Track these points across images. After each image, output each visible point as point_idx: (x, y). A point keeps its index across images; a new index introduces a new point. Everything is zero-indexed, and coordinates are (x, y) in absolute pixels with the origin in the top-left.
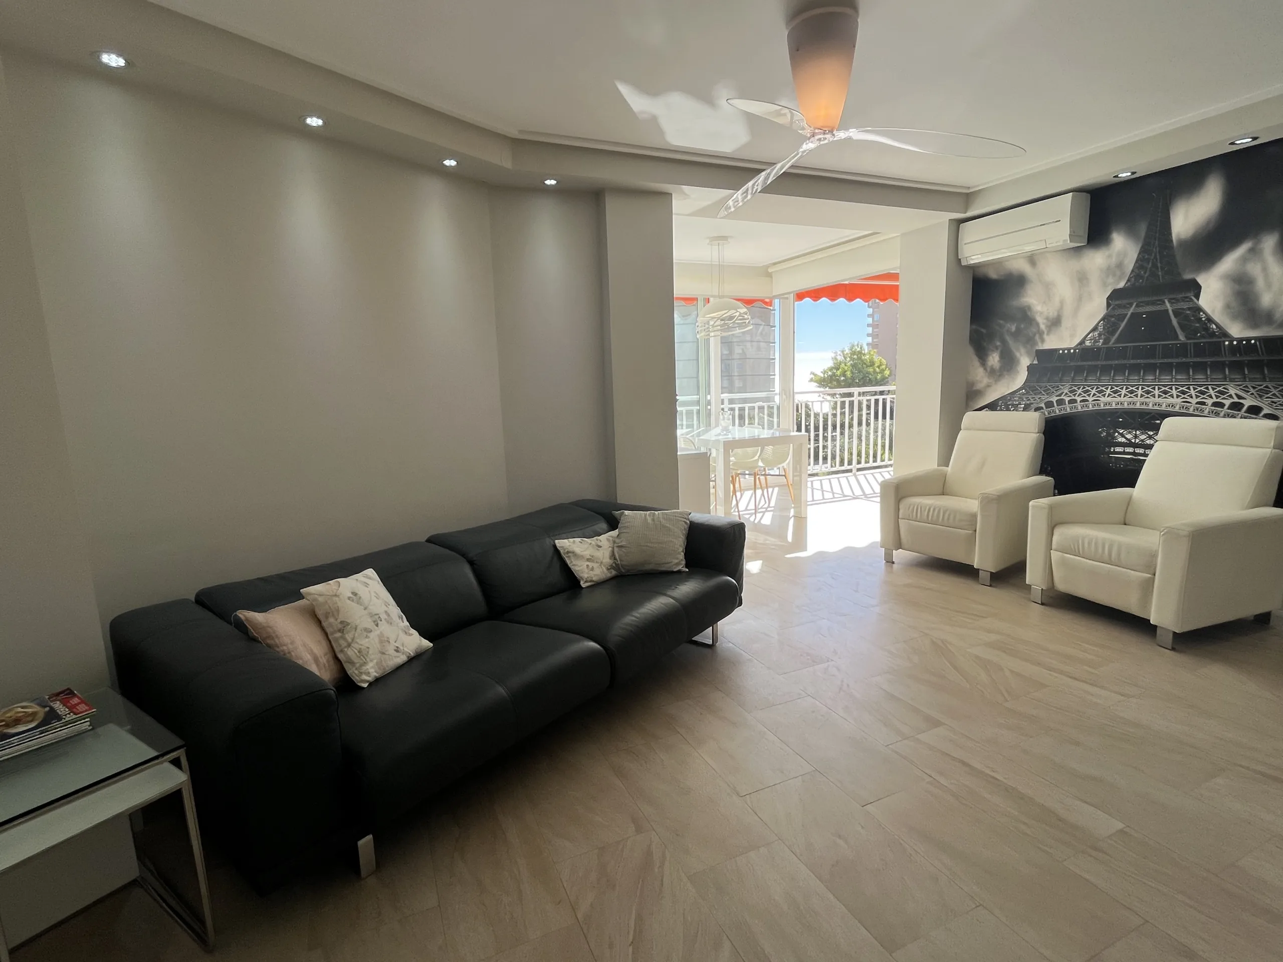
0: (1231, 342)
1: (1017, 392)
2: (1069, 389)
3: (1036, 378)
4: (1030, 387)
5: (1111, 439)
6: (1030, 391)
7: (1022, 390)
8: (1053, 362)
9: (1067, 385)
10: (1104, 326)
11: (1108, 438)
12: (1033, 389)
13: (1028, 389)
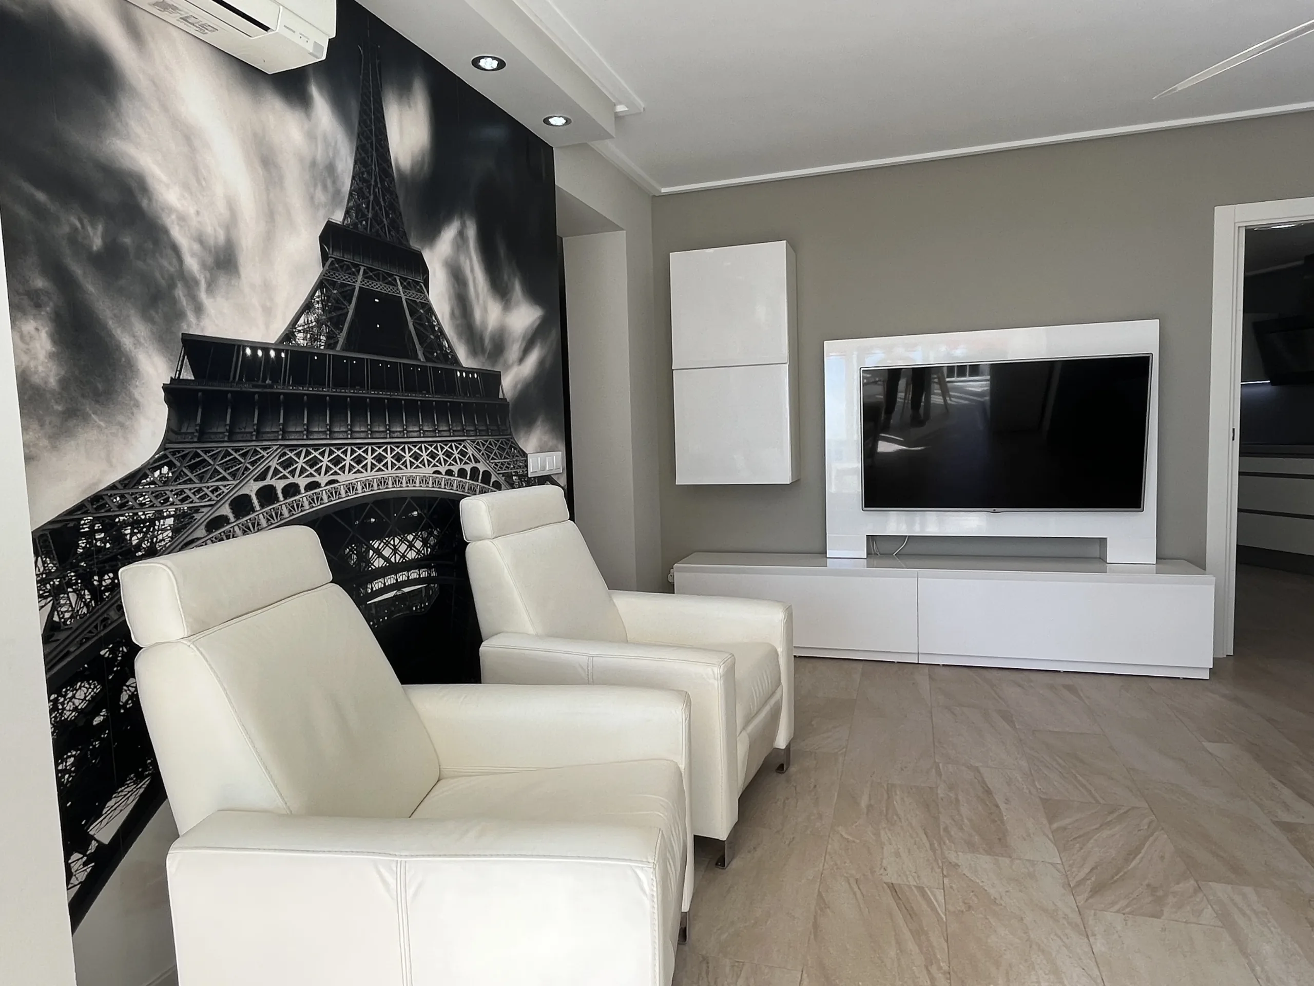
0: (461, 373)
1: (146, 476)
2: (279, 458)
3: (196, 425)
4: (184, 457)
5: (365, 567)
6: (184, 469)
7: (160, 467)
8: (231, 379)
9: (275, 448)
10: (322, 304)
11: (360, 566)
12: (193, 461)
13: (178, 464)
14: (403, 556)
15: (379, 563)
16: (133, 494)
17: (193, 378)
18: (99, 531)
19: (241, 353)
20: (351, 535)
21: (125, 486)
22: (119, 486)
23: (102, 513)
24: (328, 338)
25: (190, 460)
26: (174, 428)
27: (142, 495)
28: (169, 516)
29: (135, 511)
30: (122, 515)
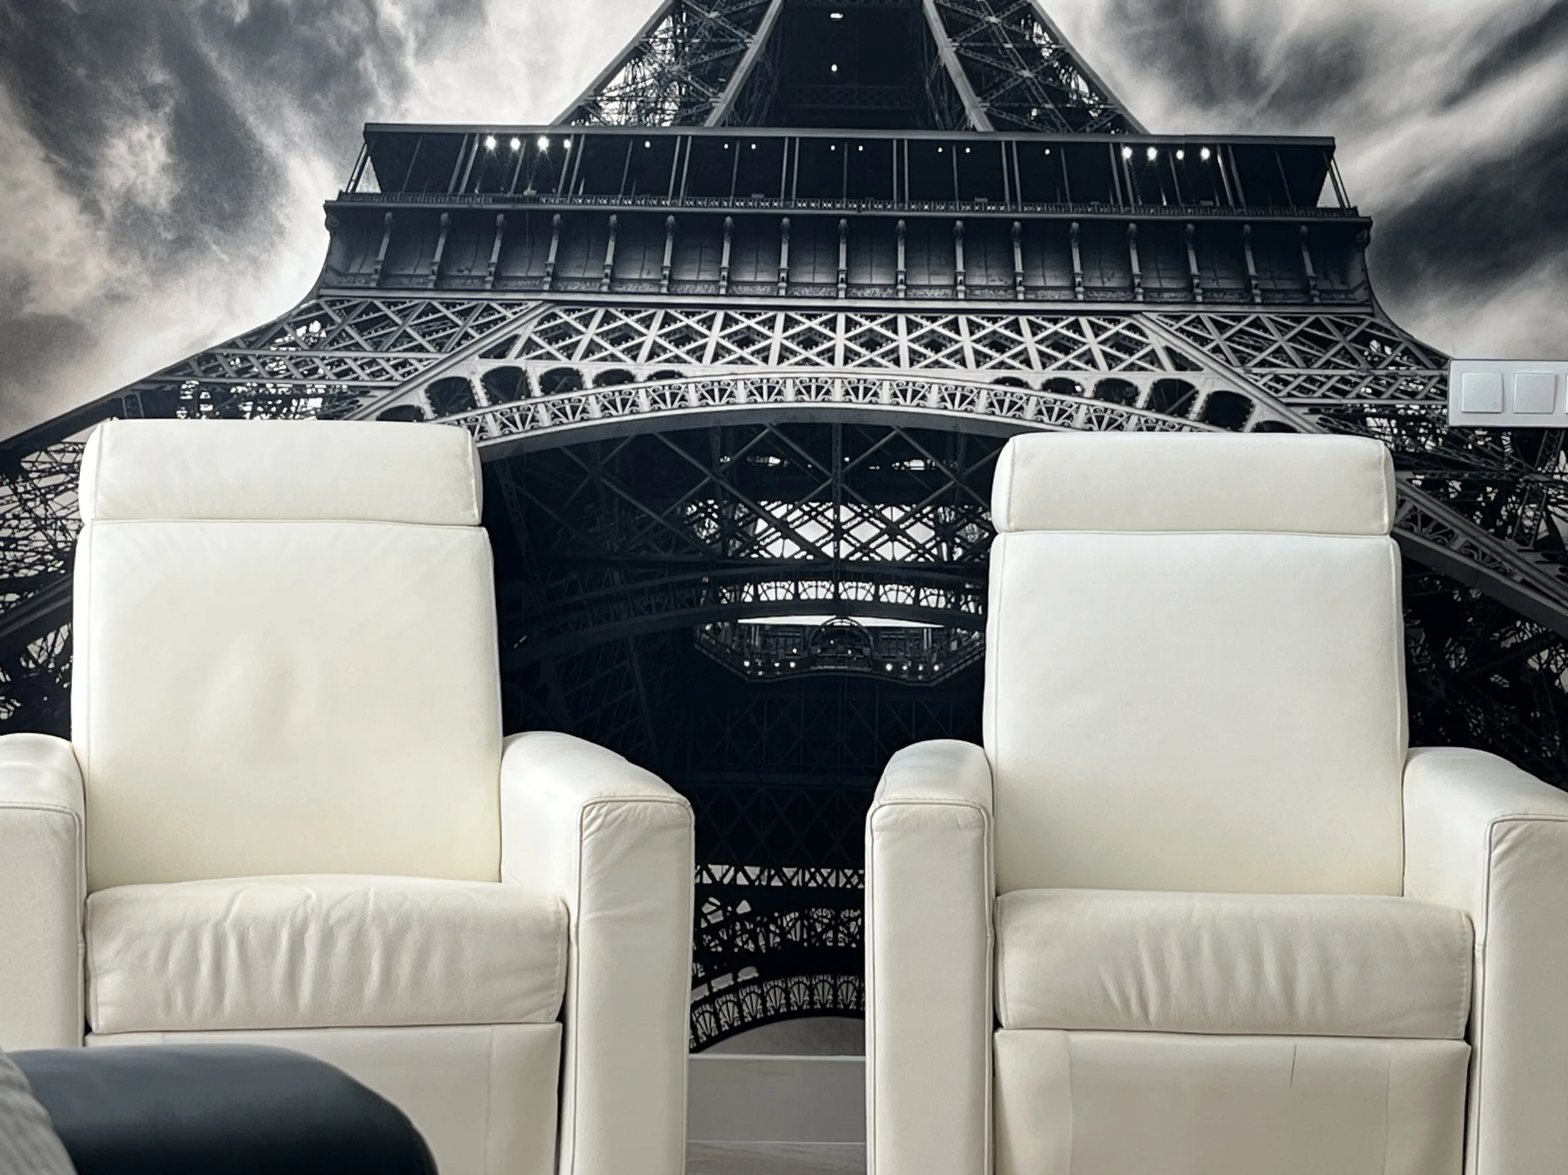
0: (1140, 150)
1: (283, 333)
2: (540, 323)
3: (377, 263)
4: (349, 310)
5: (741, 550)
6: (348, 329)
7: (307, 323)
8: (451, 189)
9: (532, 305)
10: (676, 44)
11: (725, 547)
12: (365, 318)
13: (338, 320)
14: (864, 548)
15: (783, 549)
16: (259, 357)
17: (378, 190)
18: (206, 402)
19: (476, 146)
20: (705, 481)
21: (250, 345)
22: (241, 343)
23: (212, 378)
24: (683, 105)
25: (360, 316)
26: (337, 264)
27: (274, 360)
28: (315, 395)
29: (264, 381)
30: (241, 385)
